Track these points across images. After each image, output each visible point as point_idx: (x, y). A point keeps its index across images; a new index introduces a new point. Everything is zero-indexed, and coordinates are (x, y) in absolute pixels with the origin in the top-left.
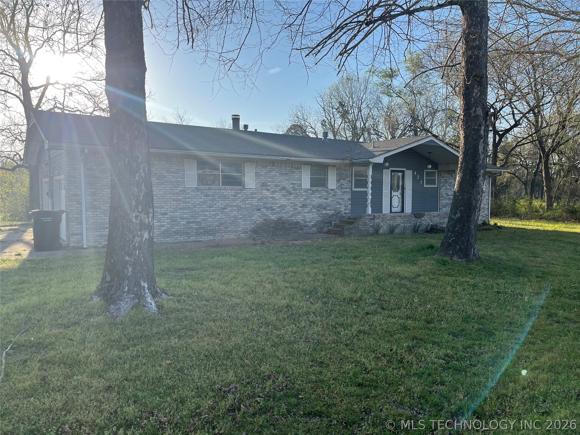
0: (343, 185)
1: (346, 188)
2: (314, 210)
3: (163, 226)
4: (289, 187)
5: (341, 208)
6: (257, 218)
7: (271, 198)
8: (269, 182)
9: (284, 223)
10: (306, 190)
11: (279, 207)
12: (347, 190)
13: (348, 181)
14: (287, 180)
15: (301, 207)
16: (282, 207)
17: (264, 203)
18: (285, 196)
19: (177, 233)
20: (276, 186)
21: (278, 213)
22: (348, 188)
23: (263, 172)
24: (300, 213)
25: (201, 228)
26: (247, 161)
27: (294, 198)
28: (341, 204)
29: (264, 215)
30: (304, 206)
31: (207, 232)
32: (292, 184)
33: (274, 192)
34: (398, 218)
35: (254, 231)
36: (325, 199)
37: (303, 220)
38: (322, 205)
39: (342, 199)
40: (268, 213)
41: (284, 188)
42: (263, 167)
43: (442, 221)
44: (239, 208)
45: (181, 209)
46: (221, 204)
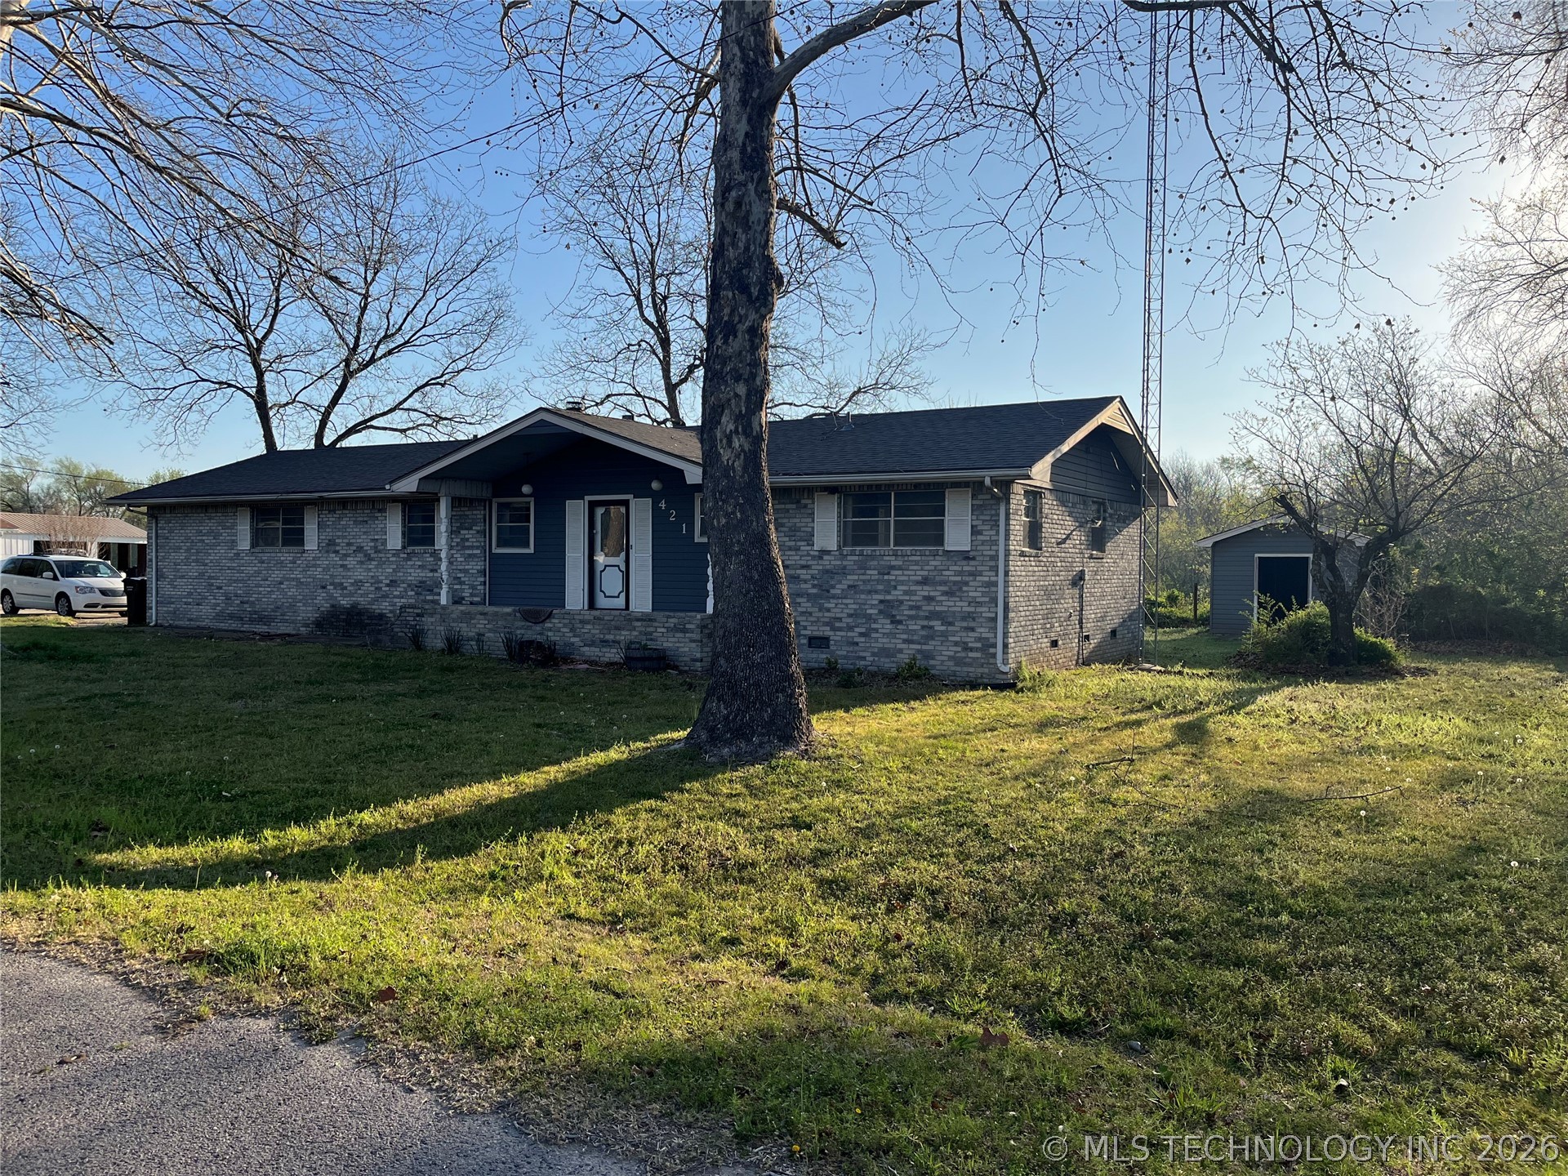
0: (467, 540)
1: (472, 547)
2: (410, 593)
3: (218, 605)
4: (368, 546)
5: (463, 590)
6: (322, 601)
7: (342, 566)
8: (339, 537)
9: (360, 613)
10: (396, 553)
11: (352, 584)
12: (475, 552)
13: (478, 532)
14: (365, 533)
15: (387, 585)
16: (358, 584)
17: (331, 576)
18: (362, 563)
19: (231, 616)
20: (349, 544)
21: (351, 595)
22: (477, 547)
23: (330, 519)
24: (385, 596)
25: (255, 612)
26: (309, 504)
27: (377, 567)
28: (463, 583)
29: (331, 597)
30: (393, 583)
31: (263, 619)
32: (373, 540)
33: (346, 555)
34: (478, 616)
35: (319, 624)
36: (432, 571)
37: (391, 611)
38: (424, 582)
39: (466, 571)
40: (337, 594)
41: (360, 549)
42: (330, 511)
43: (611, 637)
44: (299, 583)
45: (235, 581)
46: (277, 575)
